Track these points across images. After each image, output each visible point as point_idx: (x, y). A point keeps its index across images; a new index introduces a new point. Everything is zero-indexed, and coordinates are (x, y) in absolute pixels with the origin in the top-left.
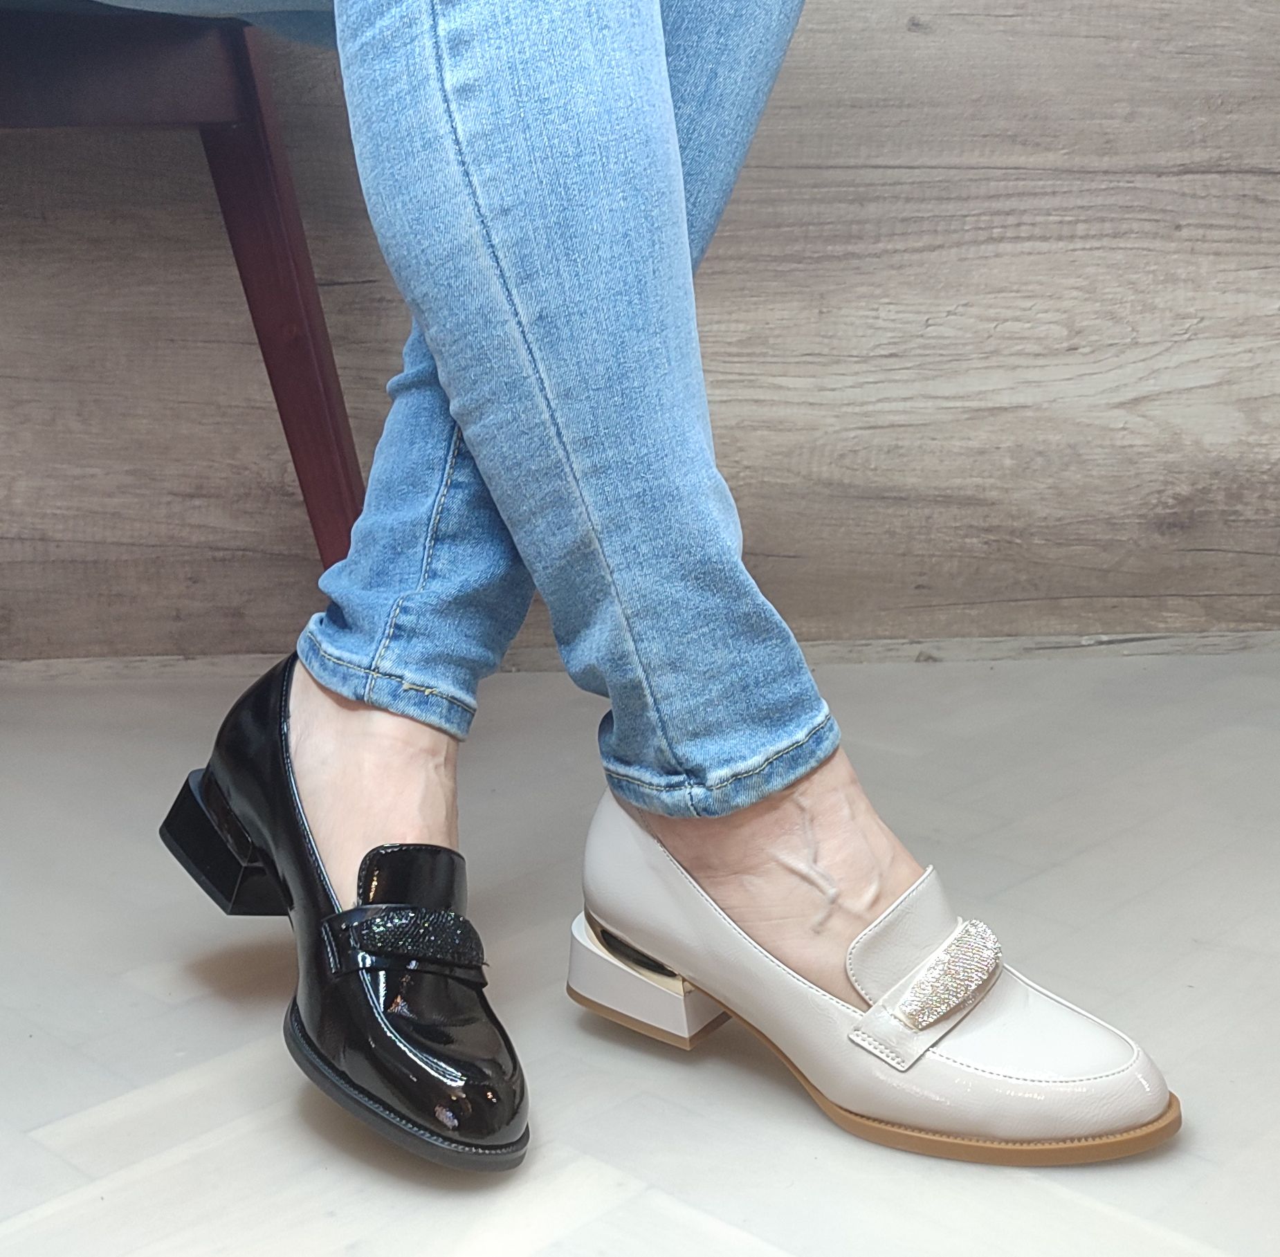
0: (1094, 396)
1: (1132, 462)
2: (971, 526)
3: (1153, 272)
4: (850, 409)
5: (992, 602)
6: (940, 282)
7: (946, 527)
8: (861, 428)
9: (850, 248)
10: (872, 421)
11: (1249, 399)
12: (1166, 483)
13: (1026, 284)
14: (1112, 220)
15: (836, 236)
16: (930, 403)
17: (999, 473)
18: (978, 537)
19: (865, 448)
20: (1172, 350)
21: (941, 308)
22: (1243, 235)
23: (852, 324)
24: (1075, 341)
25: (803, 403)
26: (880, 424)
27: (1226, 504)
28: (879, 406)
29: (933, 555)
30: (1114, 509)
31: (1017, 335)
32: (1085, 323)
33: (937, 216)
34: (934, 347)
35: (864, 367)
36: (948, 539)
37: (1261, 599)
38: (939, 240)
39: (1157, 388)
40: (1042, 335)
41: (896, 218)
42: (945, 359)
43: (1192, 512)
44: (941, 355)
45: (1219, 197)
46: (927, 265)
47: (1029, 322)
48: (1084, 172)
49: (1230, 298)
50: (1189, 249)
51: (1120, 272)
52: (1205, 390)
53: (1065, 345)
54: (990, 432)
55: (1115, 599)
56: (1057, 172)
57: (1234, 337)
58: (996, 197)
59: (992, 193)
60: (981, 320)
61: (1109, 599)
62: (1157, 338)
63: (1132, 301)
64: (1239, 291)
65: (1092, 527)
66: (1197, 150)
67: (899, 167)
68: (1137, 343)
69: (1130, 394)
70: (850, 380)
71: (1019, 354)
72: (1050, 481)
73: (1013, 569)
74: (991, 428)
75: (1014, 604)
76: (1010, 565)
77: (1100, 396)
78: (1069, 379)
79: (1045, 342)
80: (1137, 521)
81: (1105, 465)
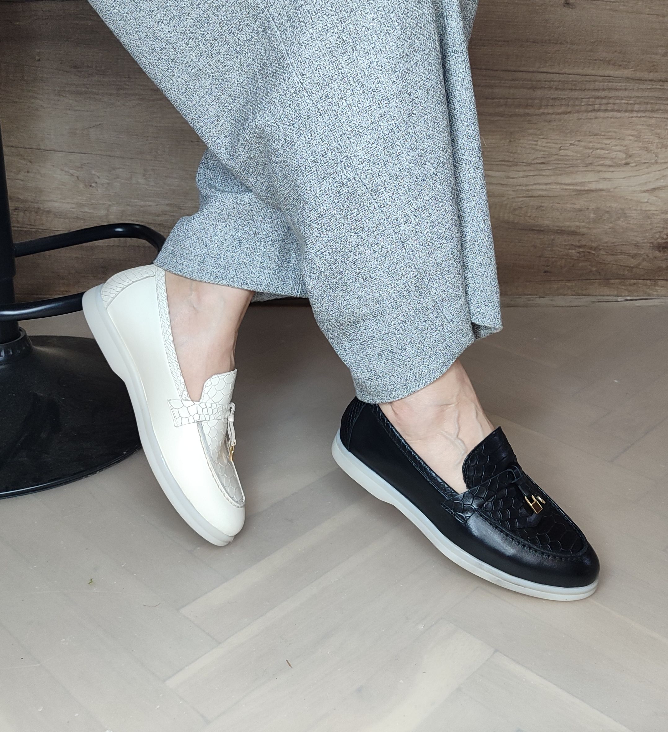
0: (635, 186)
1: (649, 218)
2: (572, 245)
4: (520, 188)
5: (578, 280)
6: (568, 130)
7: (561, 245)
8: (525, 197)
9: (527, 111)
10: (530, 194)
12: (664, 228)
13: (608, 132)
14: (652, 103)
15: (520, 105)
16: (558, 187)
17: (587, 220)
18: (575, 249)
19: (526, 206)
21: (567, 142)
23: (525, 147)
24: (628, 160)
25: (499, 184)
26: (534, 195)
28: (534, 187)
29: (553, 258)
30: (638, 239)
31: (602, 156)
32: (634, 152)
33: (569, 98)
34: (562, 160)
35: (529, 168)
36: (561, 250)
38: (569, 109)
39: (664, 184)
40: (614, 157)
41: (549, 97)
42: (568, 166)
44: (565, 164)
46: (562, 121)
47: (608, 150)
48: (641, 80)
51: (653, 129)
53: (624, 162)
54: (585, 201)
55: (635, 281)
56: (628, 79)
58: (598, 90)
59: (595, 88)
60: (586, 148)
61: (632, 280)
63: (657, 143)
65: (628, 247)
67: (553, 73)
68: (657, 163)
69: (652, 186)
70: (521, 174)
71: (602, 165)
72: (611, 225)
73: (590, 265)
74: (585, 199)
75: (588, 281)
76: (589, 263)
77: (637, 187)
78: (624, 178)
79: (614, 160)
80: (649, 245)
81: (637, 219)
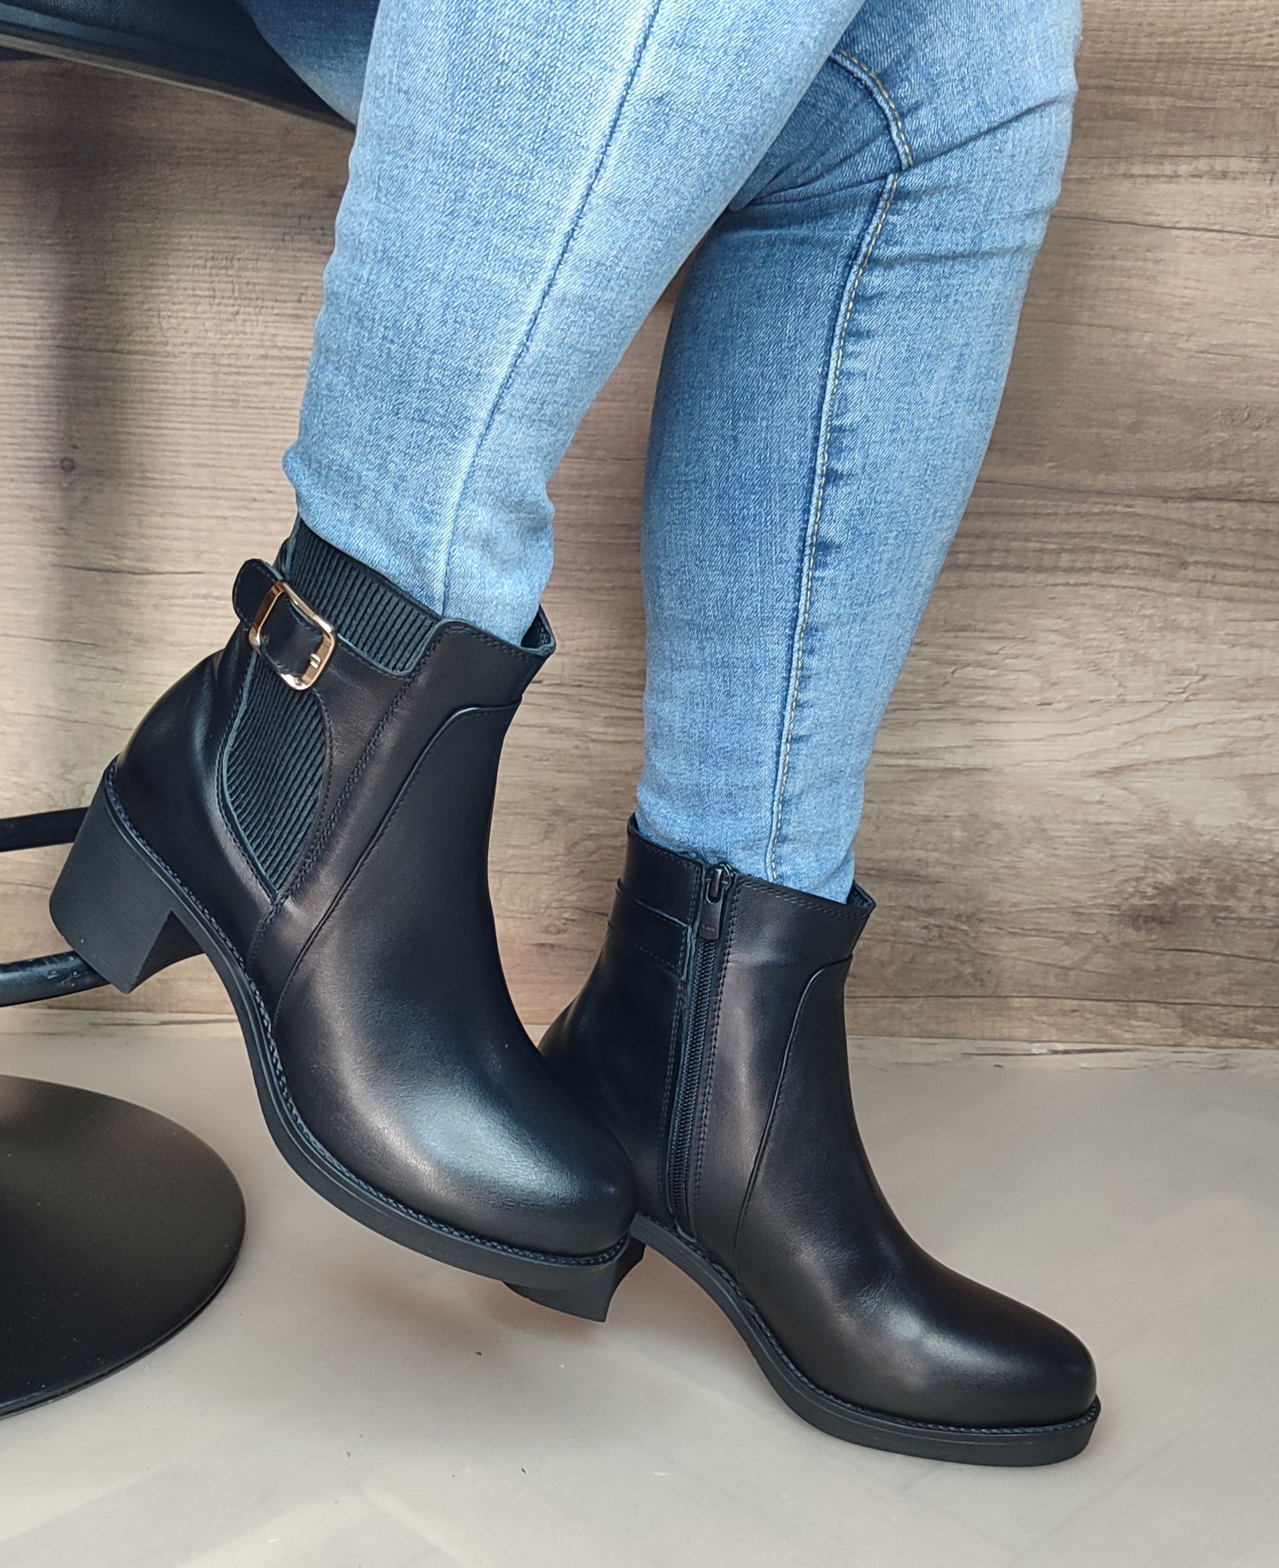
0: (1067, 761)
1: (1107, 842)
2: (910, 907)
3: (1151, 616)
5: (929, 996)
11: (1254, 775)
12: (1146, 869)
13: (993, 622)
14: (1104, 551)
17: (947, 846)
18: (916, 919)
20: (1165, 712)
22: (1263, 578)
24: (1049, 695)
27: (1217, 898)
30: (1083, 897)
31: (979, 684)
32: (1063, 674)
36: (879, 920)
37: (1250, 1012)
39: (1143, 756)
40: (1011, 685)
43: (1175, 904)
45: (1234, 530)
47: (994, 668)
48: (1074, 491)
49: (1240, 653)
50: (1195, 591)
51: (1110, 615)
52: (1201, 762)
53: (1037, 699)
54: (939, 797)
55: (1076, 1002)
56: (1042, 489)
57: (1242, 700)
60: (937, 663)
61: (1067, 1002)
62: (1148, 696)
63: (1121, 650)
64: (1252, 645)
65: (1053, 915)
66: (1213, 472)
68: (1123, 701)
69: (1111, 762)
71: (981, 706)
72: (1008, 859)
73: (956, 960)
74: (940, 793)
75: (952, 1000)
76: (954, 955)
77: (1073, 762)
78: (1038, 740)
79: (1012, 694)
80: (1109, 912)
81: (1075, 844)
